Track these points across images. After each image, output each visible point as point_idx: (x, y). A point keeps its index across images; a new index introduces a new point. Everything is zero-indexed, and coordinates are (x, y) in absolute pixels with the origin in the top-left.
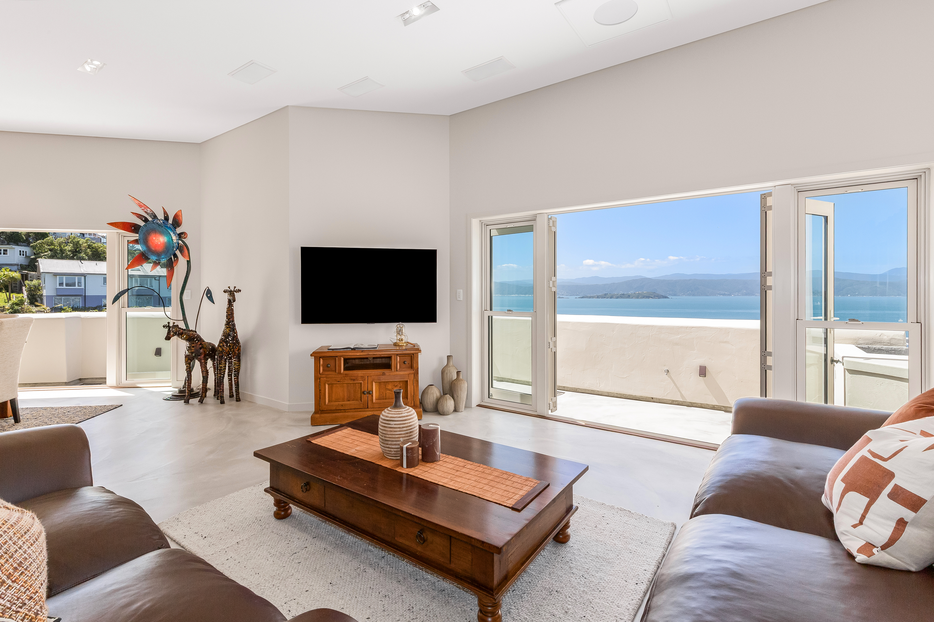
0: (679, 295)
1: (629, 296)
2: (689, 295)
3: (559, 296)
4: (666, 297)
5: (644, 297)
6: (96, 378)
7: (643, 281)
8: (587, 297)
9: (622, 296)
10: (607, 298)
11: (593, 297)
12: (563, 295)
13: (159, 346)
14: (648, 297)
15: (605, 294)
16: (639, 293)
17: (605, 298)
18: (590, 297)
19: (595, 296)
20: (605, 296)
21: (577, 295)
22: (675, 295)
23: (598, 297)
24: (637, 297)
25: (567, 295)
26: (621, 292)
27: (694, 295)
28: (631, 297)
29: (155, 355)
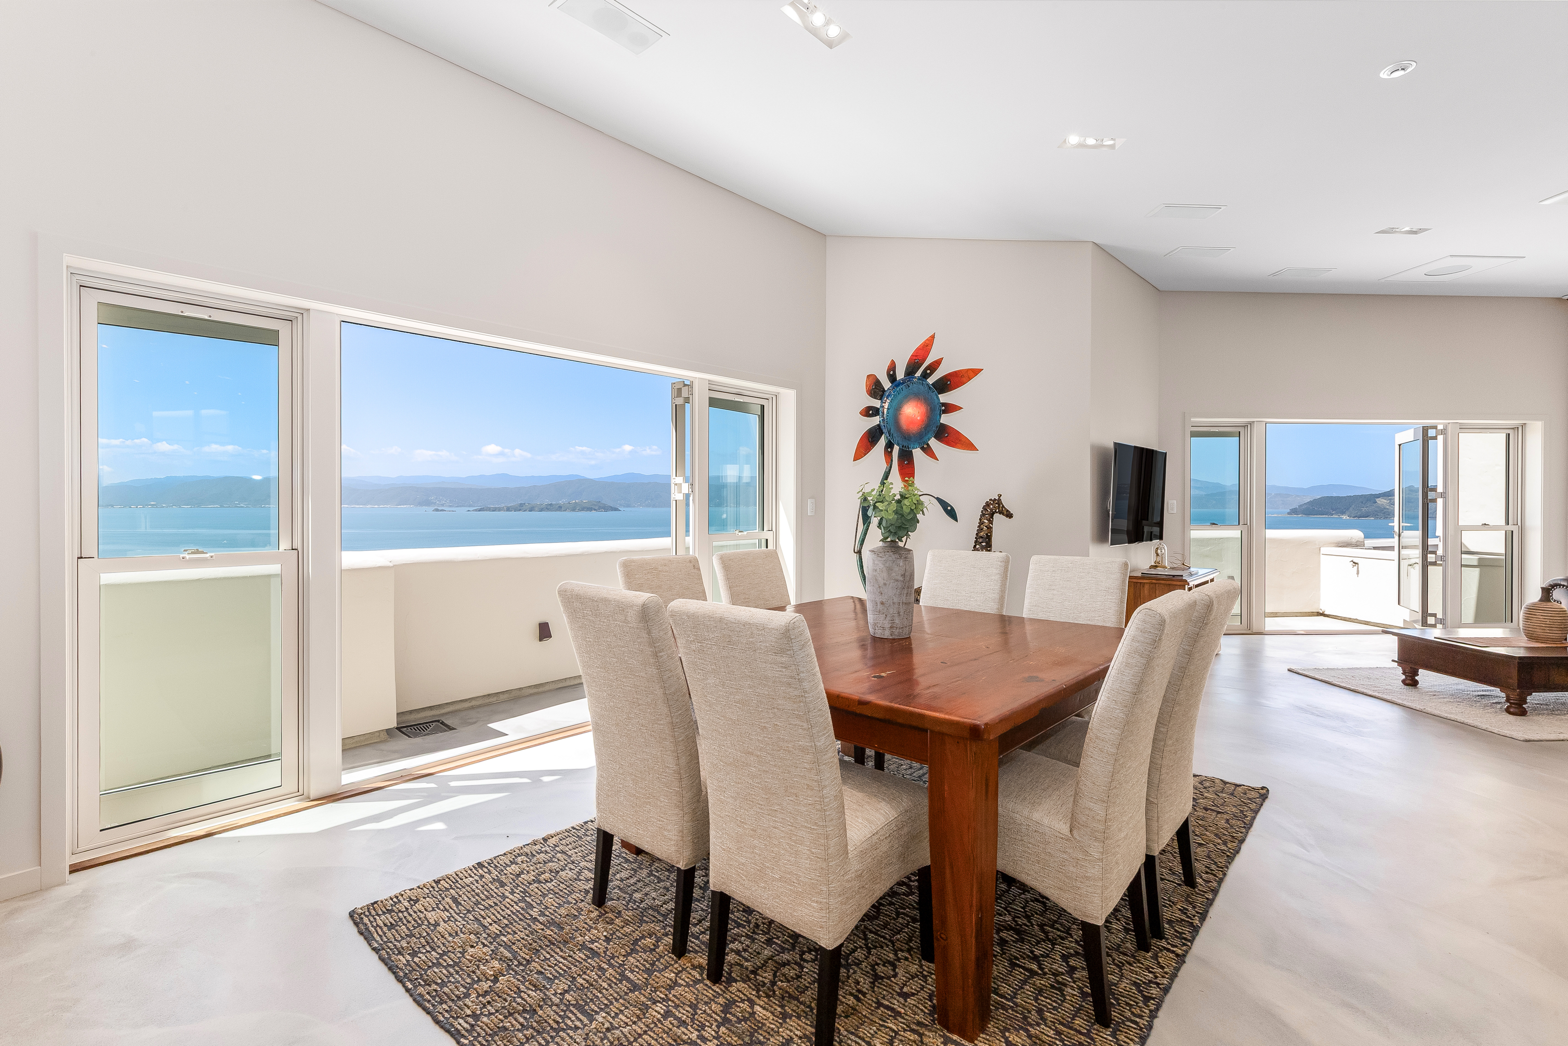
0: (634, 507)
1: (560, 508)
2: (648, 506)
3: (436, 508)
4: (616, 509)
5: (583, 509)
6: (411, 712)
7: (581, 483)
8: (489, 509)
9: (549, 508)
10: (525, 511)
11: (499, 509)
12: (443, 505)
13: (543, 619)
14: (590, 509)
15: (521, 505)
16: (576, 503)
17: (520, 510)
18: (494, 510)
19: (503, 507)
20: (520, 508)
21: (469, 506)
22: (628, 506)
23: (508, 509)
24: (574, 510)
25: (450, 506)
26: (547, 502)
27: (654, 506)
28: (563, 509)
29: (551, 637)
